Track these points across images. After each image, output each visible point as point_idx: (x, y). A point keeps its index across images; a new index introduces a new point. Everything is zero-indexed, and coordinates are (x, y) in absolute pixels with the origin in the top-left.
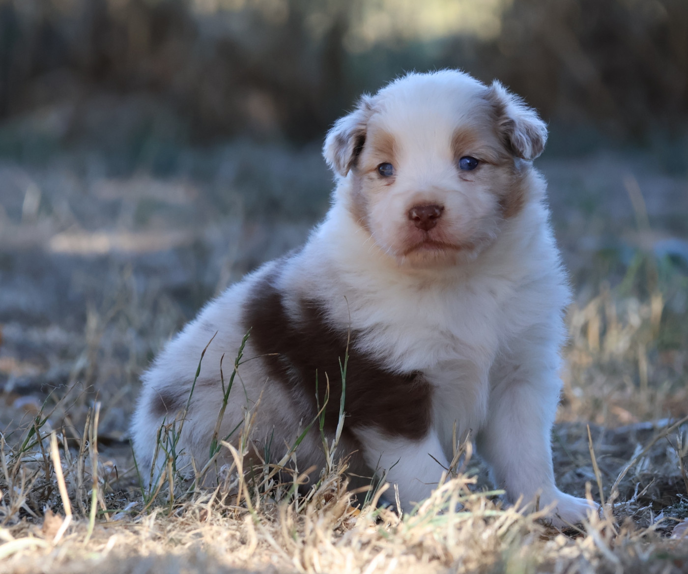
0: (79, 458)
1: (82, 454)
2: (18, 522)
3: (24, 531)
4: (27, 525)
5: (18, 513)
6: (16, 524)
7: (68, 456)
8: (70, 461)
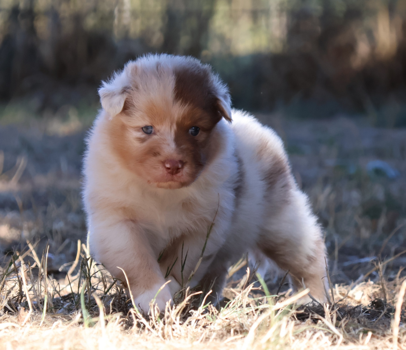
0: (38, 278)
1: (39, 276)
2: (3, 314)
3: (6, 319)
4: (8, 316)
5: (3, 310)
6: (2, 316)
7: (32, 277)
8: (33, 280)
